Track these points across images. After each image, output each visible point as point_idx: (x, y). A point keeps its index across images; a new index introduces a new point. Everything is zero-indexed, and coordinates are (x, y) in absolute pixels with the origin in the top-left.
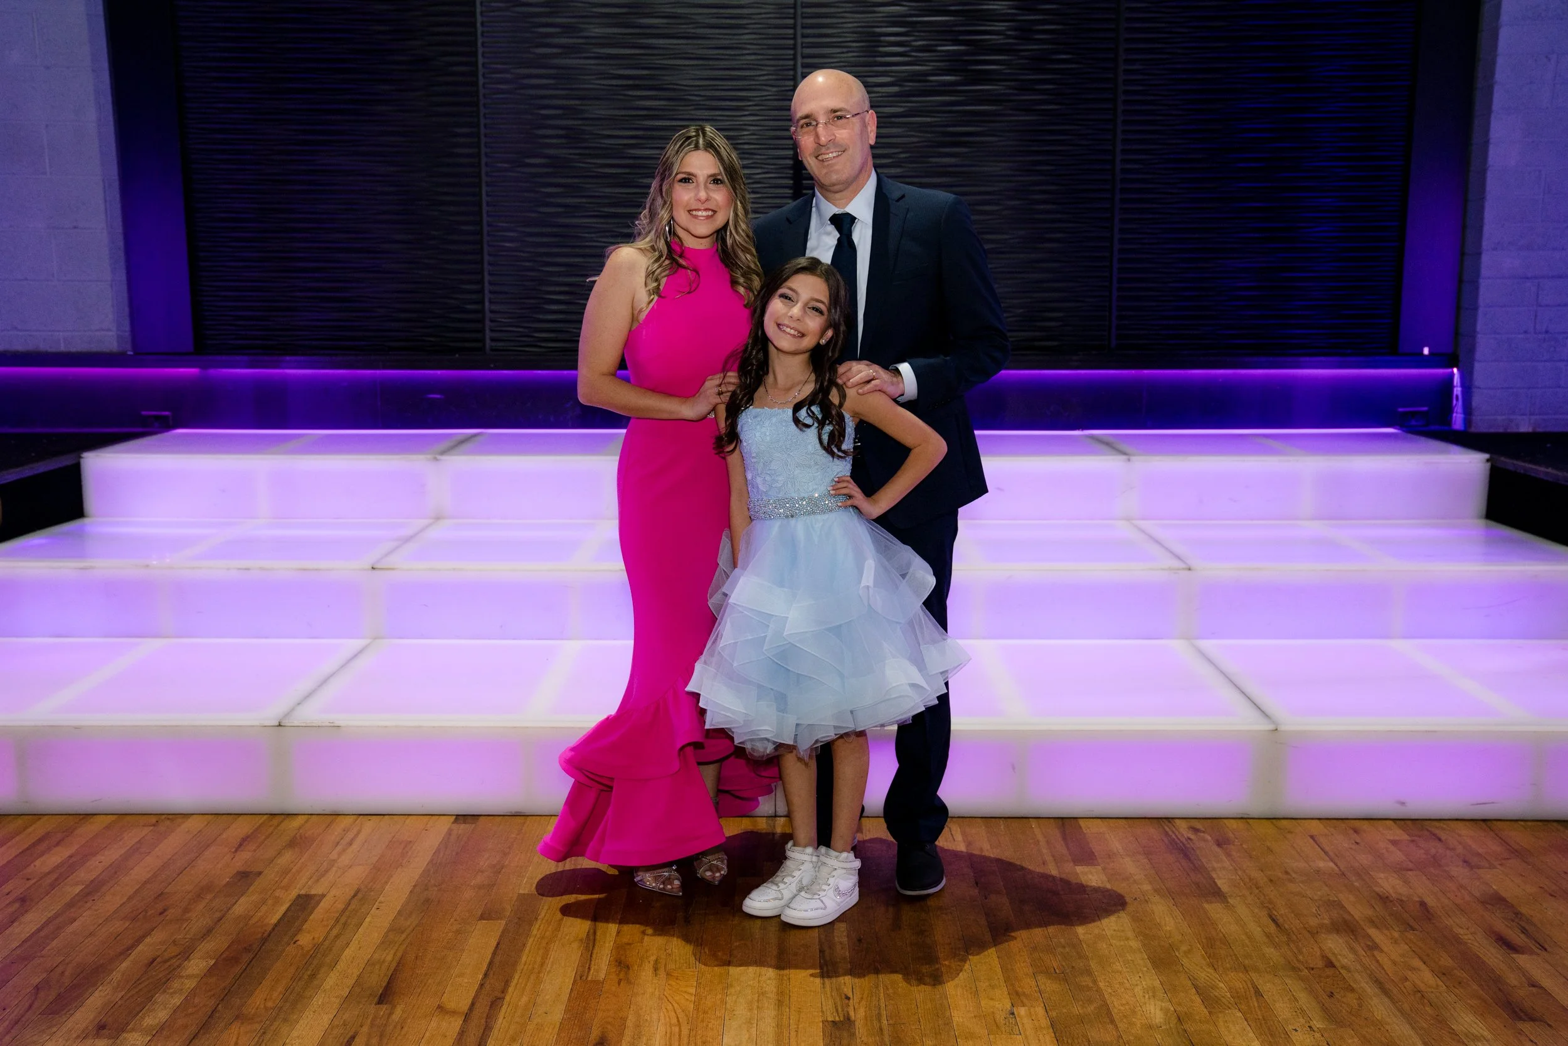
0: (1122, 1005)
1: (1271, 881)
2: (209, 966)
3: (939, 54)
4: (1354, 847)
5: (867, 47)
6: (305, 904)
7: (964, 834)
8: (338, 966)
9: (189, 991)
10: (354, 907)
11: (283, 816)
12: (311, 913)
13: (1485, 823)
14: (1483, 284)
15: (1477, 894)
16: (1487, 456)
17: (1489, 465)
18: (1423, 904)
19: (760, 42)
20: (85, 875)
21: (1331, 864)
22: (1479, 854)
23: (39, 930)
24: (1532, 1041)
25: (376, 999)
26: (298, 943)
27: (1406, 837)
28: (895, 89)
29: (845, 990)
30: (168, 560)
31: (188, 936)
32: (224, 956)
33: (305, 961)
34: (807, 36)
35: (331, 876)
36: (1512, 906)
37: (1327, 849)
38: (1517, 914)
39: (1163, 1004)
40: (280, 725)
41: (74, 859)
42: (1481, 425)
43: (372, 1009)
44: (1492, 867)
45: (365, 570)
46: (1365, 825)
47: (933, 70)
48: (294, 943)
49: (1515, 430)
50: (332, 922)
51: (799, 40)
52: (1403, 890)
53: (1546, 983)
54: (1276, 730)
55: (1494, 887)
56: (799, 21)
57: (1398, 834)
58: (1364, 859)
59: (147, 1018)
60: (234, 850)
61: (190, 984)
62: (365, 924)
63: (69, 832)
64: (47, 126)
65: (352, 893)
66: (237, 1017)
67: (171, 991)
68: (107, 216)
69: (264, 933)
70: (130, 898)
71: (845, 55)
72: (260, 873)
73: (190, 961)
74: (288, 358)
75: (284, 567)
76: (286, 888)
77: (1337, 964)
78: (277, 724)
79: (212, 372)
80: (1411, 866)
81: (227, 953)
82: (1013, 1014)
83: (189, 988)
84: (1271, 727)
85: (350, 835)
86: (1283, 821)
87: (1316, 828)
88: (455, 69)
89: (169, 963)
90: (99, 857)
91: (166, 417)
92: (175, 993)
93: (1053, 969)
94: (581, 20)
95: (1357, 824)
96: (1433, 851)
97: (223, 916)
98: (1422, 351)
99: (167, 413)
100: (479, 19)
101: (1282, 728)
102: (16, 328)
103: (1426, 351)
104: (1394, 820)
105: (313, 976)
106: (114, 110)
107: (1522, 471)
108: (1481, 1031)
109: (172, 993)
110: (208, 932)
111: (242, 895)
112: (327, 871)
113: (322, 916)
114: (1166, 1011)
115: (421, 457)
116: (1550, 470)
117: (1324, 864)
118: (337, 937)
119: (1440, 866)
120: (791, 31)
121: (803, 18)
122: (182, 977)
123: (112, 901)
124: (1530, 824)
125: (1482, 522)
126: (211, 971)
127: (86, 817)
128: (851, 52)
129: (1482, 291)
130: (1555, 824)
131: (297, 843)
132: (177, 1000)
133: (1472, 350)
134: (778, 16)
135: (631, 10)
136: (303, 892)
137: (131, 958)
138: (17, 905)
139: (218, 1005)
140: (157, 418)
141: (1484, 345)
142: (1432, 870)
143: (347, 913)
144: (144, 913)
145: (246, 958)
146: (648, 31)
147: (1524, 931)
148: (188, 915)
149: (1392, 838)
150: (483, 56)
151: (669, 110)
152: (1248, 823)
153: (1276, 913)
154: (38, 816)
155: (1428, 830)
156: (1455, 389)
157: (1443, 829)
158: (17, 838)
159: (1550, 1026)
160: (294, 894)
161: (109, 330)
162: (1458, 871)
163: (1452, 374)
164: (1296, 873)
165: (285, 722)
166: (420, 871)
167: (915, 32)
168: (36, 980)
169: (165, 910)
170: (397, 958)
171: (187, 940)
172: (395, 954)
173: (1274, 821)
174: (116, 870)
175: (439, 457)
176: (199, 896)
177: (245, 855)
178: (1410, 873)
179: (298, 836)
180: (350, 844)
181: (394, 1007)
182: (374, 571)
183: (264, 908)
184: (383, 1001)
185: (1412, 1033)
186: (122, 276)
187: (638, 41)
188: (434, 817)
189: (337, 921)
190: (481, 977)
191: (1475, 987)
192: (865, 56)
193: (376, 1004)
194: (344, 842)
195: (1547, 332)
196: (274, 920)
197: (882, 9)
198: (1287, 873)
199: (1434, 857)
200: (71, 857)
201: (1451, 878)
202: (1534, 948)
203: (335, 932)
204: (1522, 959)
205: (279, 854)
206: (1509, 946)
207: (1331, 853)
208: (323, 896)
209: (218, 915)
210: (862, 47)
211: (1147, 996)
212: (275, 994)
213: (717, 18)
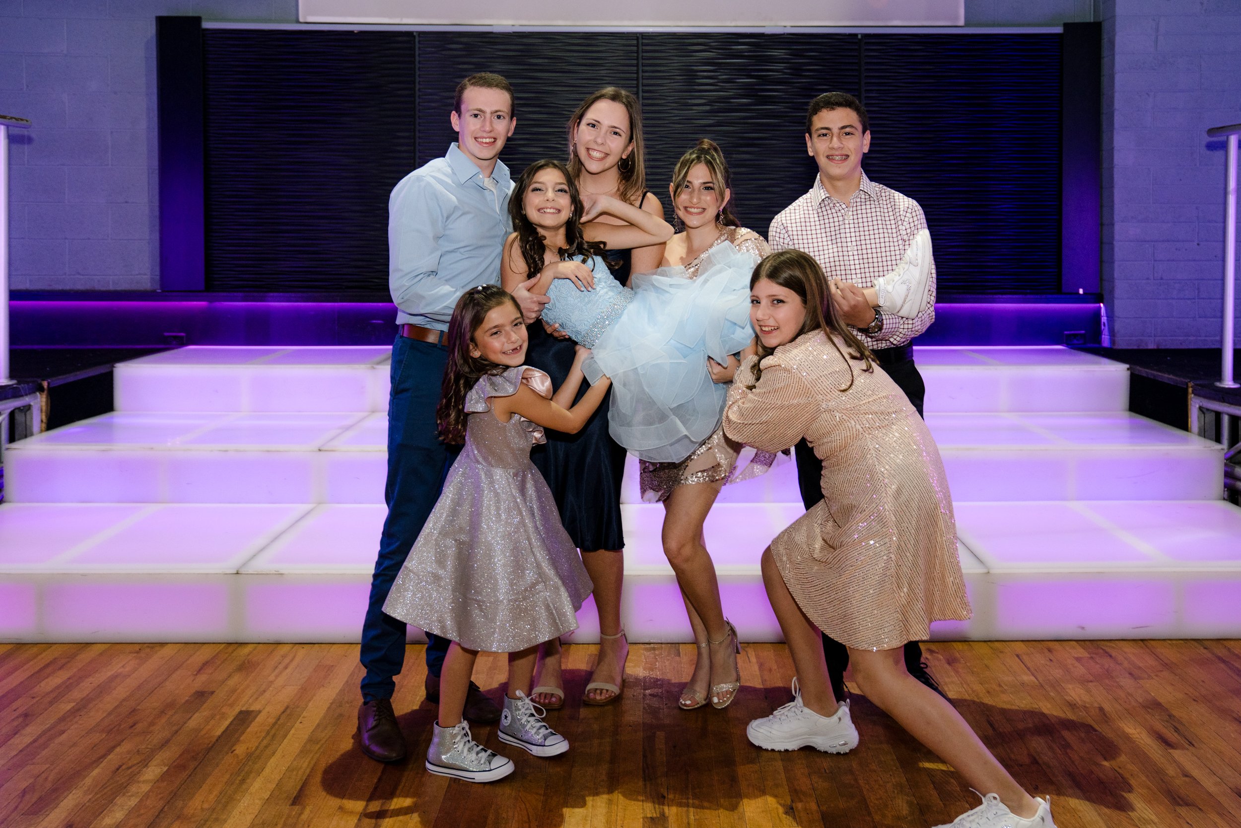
0: (877, 799)
1: (988, 692)
2: (163, 772)
3: (736, 84)
4: (1048, 663)
5: (687, 79)
6: (245, 718)
7: (758, 657)
8: (264, 773)
9: (143, 794)
10: (282, 722)
11: (236, 645)
12: (248, 726)
13: (1143, 642)
14: (1117, 246)
15: (1141, 700)
16: (1127, 366)
17: (1129, 372)
18: (1101, 709)
19: (614, 75)
20: (78, 694)
21: (1033, 678)
22: (1140, 668)
23: (35, 741)
24: (1188, 823)
25: (291, 801)
26: (235, 752)
27: (1087, 655)
28: (708, 108)
29: (662, 790)
30: (169, 444)
31: (149, 747)
32: (176, 764)
33: (239, 768)
34: (646, 72)
35: (267, 695)
36: (1167, 710)
37: (1029, 665)
38: (1170, 716)
39: (909, 798)
40: (237, 573)
41: (71, 681)
42: (1122, 344)
43: (286, 809)
44: (1150, 677)
45: (313, 451)
46: (1056, 646)
47: (734, 95)
48: (232, 752)
49: (1145, 347)
50: (263, 734)
51: (641, 74)
52: (1086, 698)
53: (1196, 773)
54: (989, 572)
55: (1153, 694)
56: (641, 62)
57: (1081, 652)
58: (1057, 673)
59: (107, 818)
60: (195, 673)
61: (145, 788)
62: (289, 737)
63: (72, 657)
64: (112, 133)
65: (282, 709)
66: (179, 817)
67: (129, 794)
68: (149, 193)
69: (209, 744)
70: (110, 714)
71: (672, 84)
72: (213, 693)
73: (148, 767)
74: (271, 294)
75: (252, 449)
76: (231, 705)
77: (1040, 762)
78: (236, 572)
79: (218, 304)
80: (1091, 678)
81: (178, 761)
82: (792, 808)
83: (144, 791)
84: (985, 571)
85: (287, 661)
86: (996, 643)
87: (1020, 648)
88: (399, 92)
89: (131, 770)
90: (90, 679)
91: (182, 337)
92: (132, 796)
93: (823, 770)
94: (489, 60)
95: (1050, 644)
96: (1106, 666)
97: (180, 729)
98: (1078, 291)
99: (183, 334)
100: (417, 58)
101: (992, 571)
102: (79, 274)
103: (1081, 291)
104: (1077, 641)
105: (243, 781)
106: (158, 122)
107: (1152, 377)
108: (1150, 815)
109: (130, 796)
110: (165, 744)
111: (197, 711)
112: (264, 691)
113: (256, 729)
114: (910, 804)
115: (363, 366)
116: (1171, 376)
117: (1027, 678)
118: (266, 747)
119: (1112, 677)
120: (635, 68)
121: (643, 59)
122: (139, 782)
123: (96, 715)
124: (1174, 642)
125: (1127, 414)
126: (163, 777)
127: (86, 645)
128: (676, 82)
129: (1116, 249)
130: (1192, 642)
131: (245, 667)
132: (133, 802)
133: (1112, 291)
134: (625, 58)
135: (523, 54)
136: (244, 709)
137: (102, 765)
138: (21, 720)
139: (165, 806)
140: (175, 337)
141: (1121, 289)
142: (1107, 681)
143: (277, 726)
144: (118, 727)
145: (193, 765)
146: (535, 68)
147: (1176, 730)
148: (152, 728)
149: (1076, 656)
150: (419, 84)
151: (549, 121)
152: (970, 645)
153: (992, 719)
154: (50, 644)
155: (1102, 648)
156: (1103, 318)
157: (1113, 648)
158: (31, 663)
159: (1200, 809)
160: (237, 710)
161: (145, 274)
162: (1127, 682)
163: (1100, 307)
164: (1006, 685)
165: (242, 571)
166: (337, 691)
167: (720, 69)
168: (24, 785)
169: (134, 725)
170: (311, 765)
171: (148, 750)
172: (310, 762)
173: (989, 643)
174: (103, 690)
175: (375, 366)
176: (162, 712)
177: (203, 678)
178: (1090, 684)
179: (246, 661)
180: (286, 668)
181: (304, 808)
182: (321, 453)
183: (212, 722)
184: (296, 802)
185: (1098, 818)
186: (156, 236)
187: (529, 74)
188: (352, 645)
189: (268, 733)
190: (376, 781)
191: (1144, 778)
192: (686, 86)
193: (290, 805)
194: (281, 667)
195: (1162, 279)
196: (219, 732)
197: (697, 54)
198: (1000, 686)
199: (1107, 671)
200: (69, 679)
201: (1121, 687)
202: (1184, 744)
203: (265, 742)
204: (1176, 754)
205: (230, 676)
206: (1167, 743)
207: (1032, 669)
208: (260, 712)
209: (175, 728)
210: (684, 79)
211: (896, 792)
212: (212, 796)
213: (585, 59)
